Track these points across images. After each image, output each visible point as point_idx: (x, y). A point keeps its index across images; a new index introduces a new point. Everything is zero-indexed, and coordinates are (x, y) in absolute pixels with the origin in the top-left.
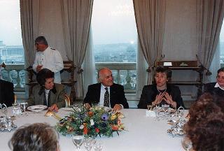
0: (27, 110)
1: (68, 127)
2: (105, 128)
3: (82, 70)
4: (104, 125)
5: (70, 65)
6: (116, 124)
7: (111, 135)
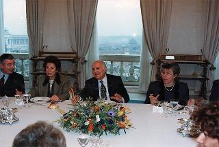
0: (29, 101)
1: (72, 123)
2: (112, 124)
3: (86, 61)
4: (111, 122)
5: (74, 55)
6: (123, 120)
7: (117, 132)
